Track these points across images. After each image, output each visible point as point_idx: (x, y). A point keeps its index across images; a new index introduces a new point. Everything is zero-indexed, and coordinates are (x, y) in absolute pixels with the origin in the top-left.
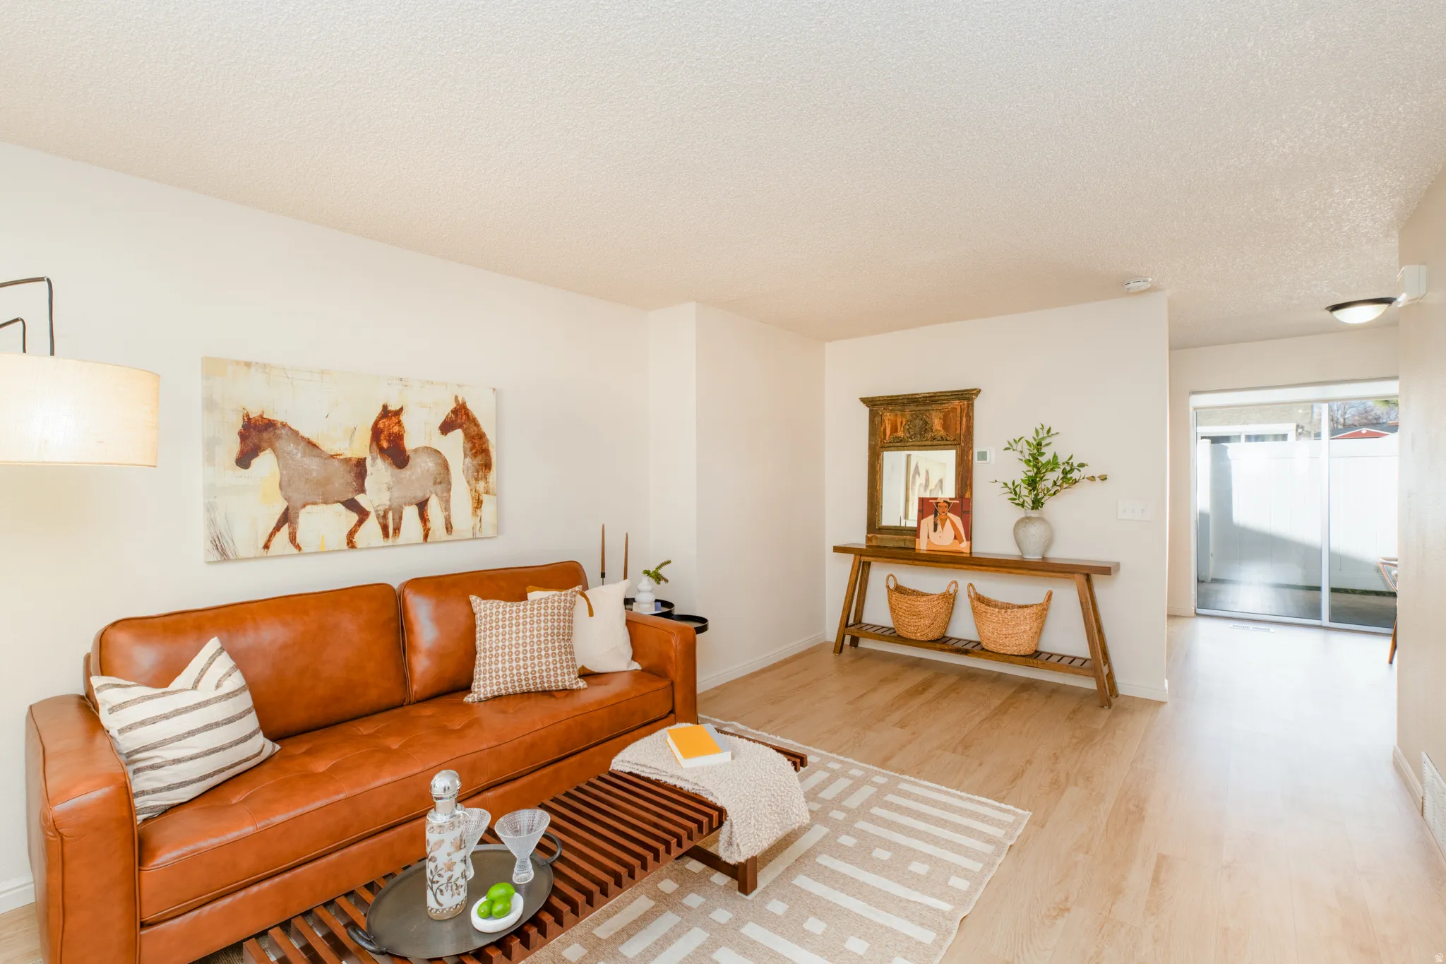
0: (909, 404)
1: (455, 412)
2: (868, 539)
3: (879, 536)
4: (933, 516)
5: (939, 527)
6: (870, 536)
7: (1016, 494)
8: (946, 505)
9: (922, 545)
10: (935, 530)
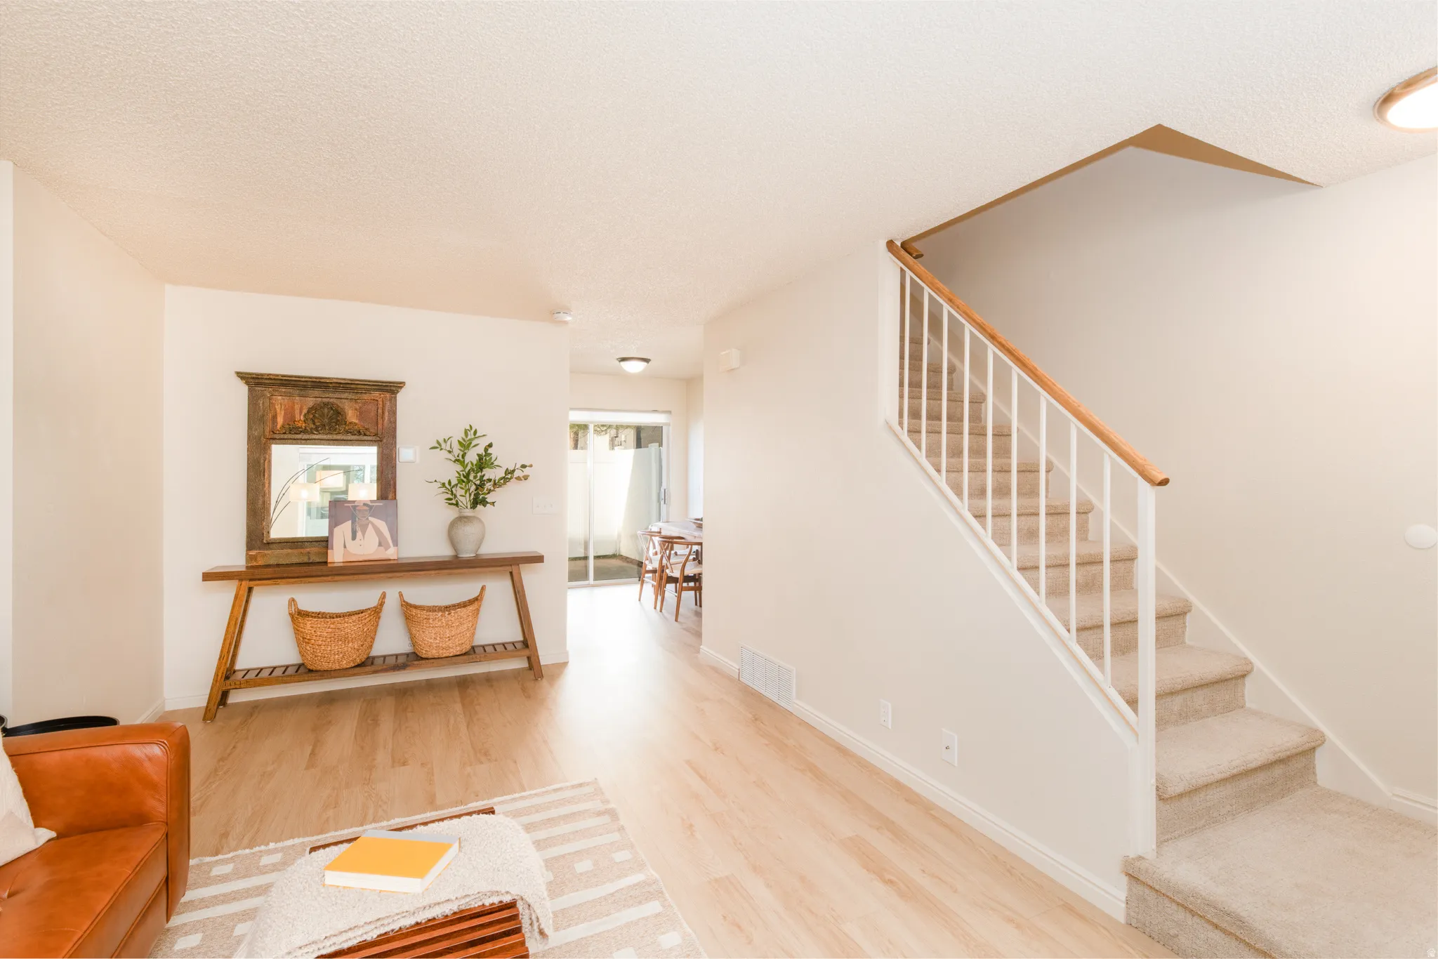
0: (313, 387)
2: (250, 558)
3: (266, 552)
4: (350, 522)
5: (359, 534)
6: (253, 553)
7: (452, 494)
8: (367, 508)
9: (337, 556)
10: (354, 538)
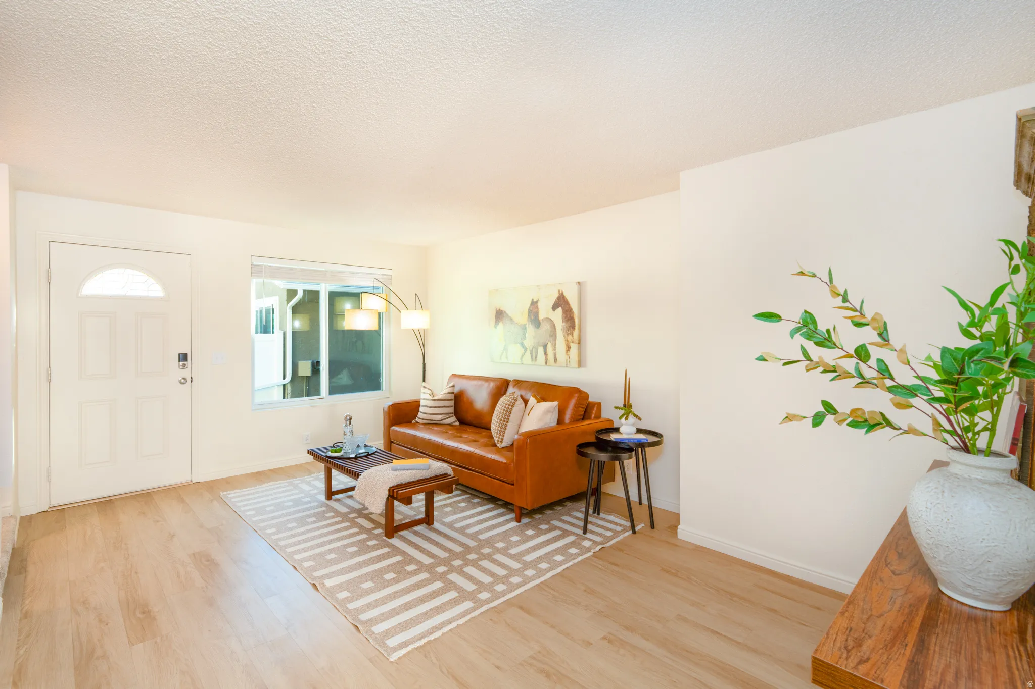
1: (558, 298)
